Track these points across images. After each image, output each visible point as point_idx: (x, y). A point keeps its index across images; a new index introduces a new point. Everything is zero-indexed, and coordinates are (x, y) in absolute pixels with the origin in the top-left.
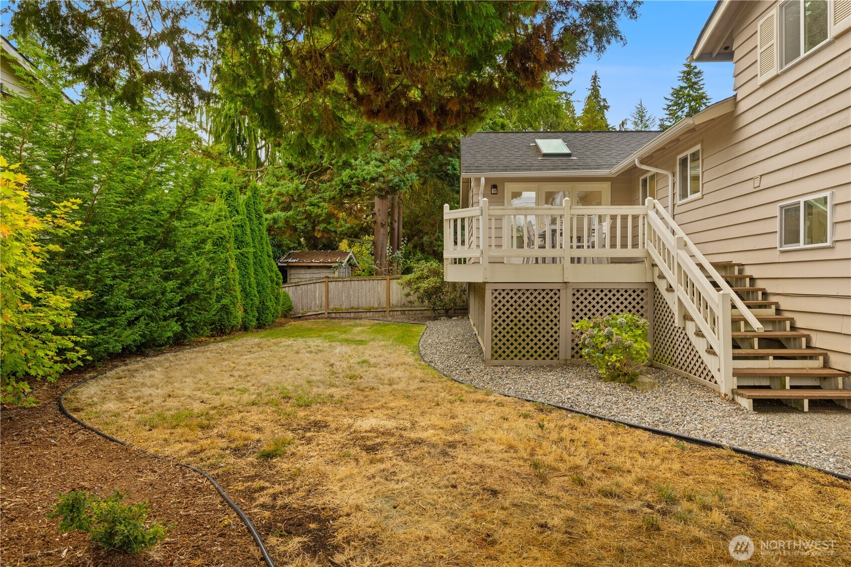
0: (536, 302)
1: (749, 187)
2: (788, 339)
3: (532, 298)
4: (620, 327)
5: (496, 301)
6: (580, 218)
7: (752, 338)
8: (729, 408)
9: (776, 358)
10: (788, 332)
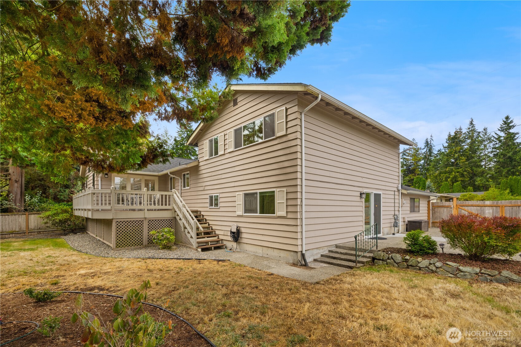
0: (134, 225)
1: (202, 189)
2: (211, 232)
3: (132, 224)
4: (166, 232)
5: (118, 226)
6: (151, 195)
7: (202, 233)
8: (195, 251)
9: (207, 237)
10: (211, 230)
